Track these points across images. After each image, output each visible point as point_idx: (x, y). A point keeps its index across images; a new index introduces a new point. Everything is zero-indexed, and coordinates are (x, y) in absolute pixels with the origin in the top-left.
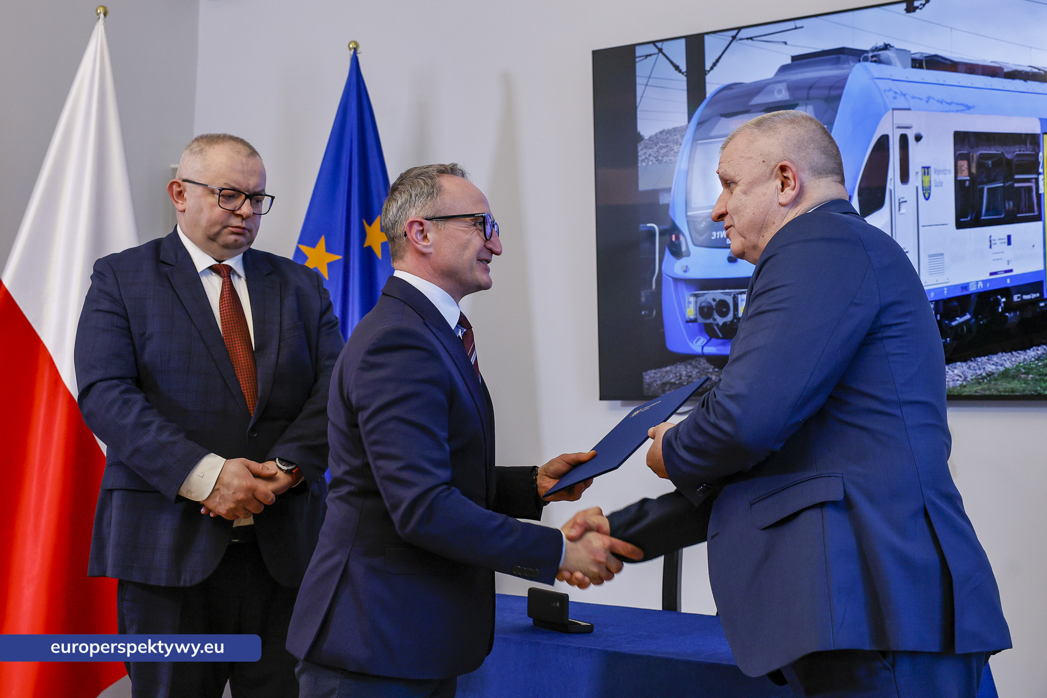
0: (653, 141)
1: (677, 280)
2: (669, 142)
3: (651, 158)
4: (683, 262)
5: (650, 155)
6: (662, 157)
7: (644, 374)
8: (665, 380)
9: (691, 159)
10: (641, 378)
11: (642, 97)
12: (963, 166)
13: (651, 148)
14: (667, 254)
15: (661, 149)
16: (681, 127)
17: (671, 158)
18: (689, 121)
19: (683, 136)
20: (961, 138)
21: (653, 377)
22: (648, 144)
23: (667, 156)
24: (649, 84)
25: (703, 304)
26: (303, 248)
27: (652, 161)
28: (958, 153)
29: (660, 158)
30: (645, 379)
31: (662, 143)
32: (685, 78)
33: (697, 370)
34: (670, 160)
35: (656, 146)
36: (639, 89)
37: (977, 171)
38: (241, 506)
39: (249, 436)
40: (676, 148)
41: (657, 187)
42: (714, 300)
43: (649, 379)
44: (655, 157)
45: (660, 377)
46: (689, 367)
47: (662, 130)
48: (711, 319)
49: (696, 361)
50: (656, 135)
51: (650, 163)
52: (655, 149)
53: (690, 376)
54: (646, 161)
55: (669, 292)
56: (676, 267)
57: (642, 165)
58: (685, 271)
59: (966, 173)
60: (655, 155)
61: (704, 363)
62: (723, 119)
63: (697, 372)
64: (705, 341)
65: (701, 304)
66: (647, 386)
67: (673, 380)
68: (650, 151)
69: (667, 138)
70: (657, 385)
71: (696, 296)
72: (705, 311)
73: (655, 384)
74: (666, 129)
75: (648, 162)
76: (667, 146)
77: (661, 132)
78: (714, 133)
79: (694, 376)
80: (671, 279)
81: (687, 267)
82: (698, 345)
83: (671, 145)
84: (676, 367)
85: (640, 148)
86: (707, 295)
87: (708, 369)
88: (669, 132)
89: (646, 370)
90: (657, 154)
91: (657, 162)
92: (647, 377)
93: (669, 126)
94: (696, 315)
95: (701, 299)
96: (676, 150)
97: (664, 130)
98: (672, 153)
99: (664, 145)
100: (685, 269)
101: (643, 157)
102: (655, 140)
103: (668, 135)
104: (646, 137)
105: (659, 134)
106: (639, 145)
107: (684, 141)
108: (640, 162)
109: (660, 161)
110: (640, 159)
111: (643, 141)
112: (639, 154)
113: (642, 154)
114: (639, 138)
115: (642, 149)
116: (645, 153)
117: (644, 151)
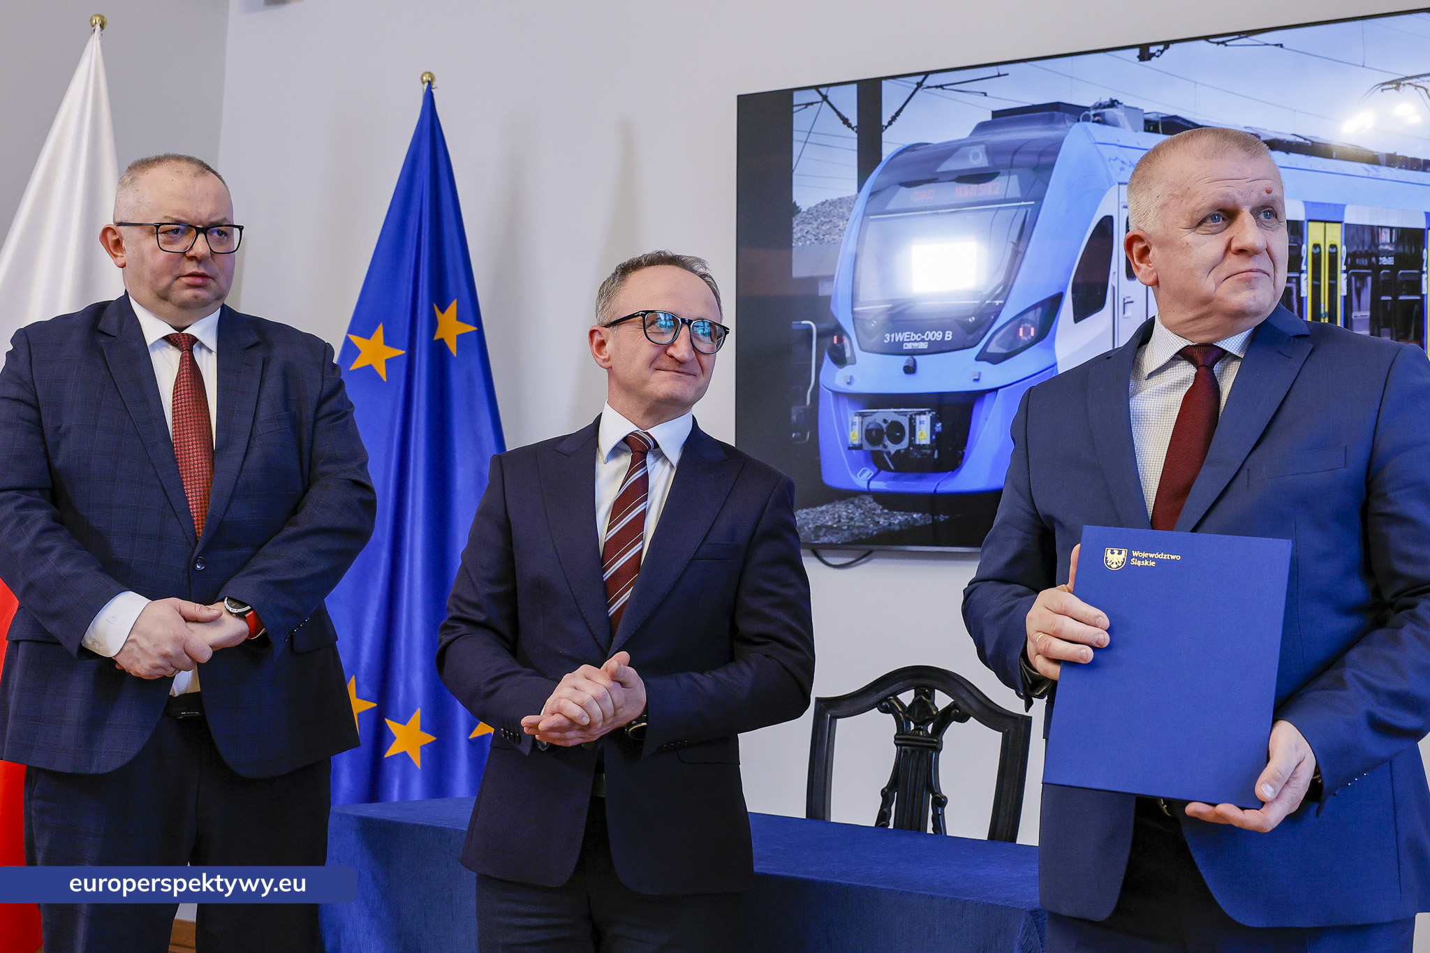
0: (812, 214)
1: (838, 394)
2: (833, 216)
3: (809, 236)
4: (847, 371)
5: (807, 232)
6: (824, 235)
8: (819, 523)
9: (860, 240)
11: (800, 157)
13: (809, 223)
14: (826, 359)
16: (848, 197)
17: (835, 237)
18: (860, 189)
19: (851, 209)
21: (804, 519)
22: (805, 218)
23: (830, 234)
24: (809, 140)
25: (871, 426)
26: (354, 338)
27: (810, 240)
29: (821, 237)
31: (824, 217)
32: (856, 135)
33: (861, 511)
34: (834, 239)
35: (816, 221)
36: (796, 148)
39: (194, 568)
40: (841, 224)
41: (817, 274)
42: (885, 421)
44: (815, 236)
45: (813, 520)
46: (851, 506)
47: (824, 200)
48: (881, 446)
49: (860, 499)
50: (816, 206)
51: (808, 242)
52: (815, 224)
53: (852, 519)
54: (803, 239)
55: (828, 409)
56: (837, 378)
57: (797, 245)
58: (849, 383)
60: (814, 233)
61: (869, 503)
62: (903, 189)
63: (860, 514)
64: (873, 474)
65: (868, 426)
67: (830, 524)
68: (808, 228)
69: (831, 211)
71: (862, 415)
72: (873, 435)
73: (806, 528)
74: (829, 199)
75: (805, 241)
76: (831, 221)
77: (823, 204)
78: (890, 207)
79: (856, 519)
80: (829, 392)
81: (851, 379)
82: (863, 479)
83: (835, 220)
84: (834, 507)
85: (795, 223)
86: (875, 415)
87: (874, 509)
88: (832, 203)
90: (817, 230)
91: (816, 242)
93: (833, 196)
94: (861, 440)
95: (871, 420)
96: (841, 227)
97: (827, 201)
98: (837, 230)
99: (826, 220)
100: (848, 380)
101: (799, 235)
102: (815, 213)
103: (832, 207)
104: (804, 209)
105: (820, 206)
106: (794, 219)
107: (852, 216)
108: (794, 241)
109: (821, 241)
110: (795, 236)
111: (800, 214)
112: (794, 230)
113: (797, 230)
114: (794, 210)
115: (797, 225)
116: (801, 230)
117: (800, 227)
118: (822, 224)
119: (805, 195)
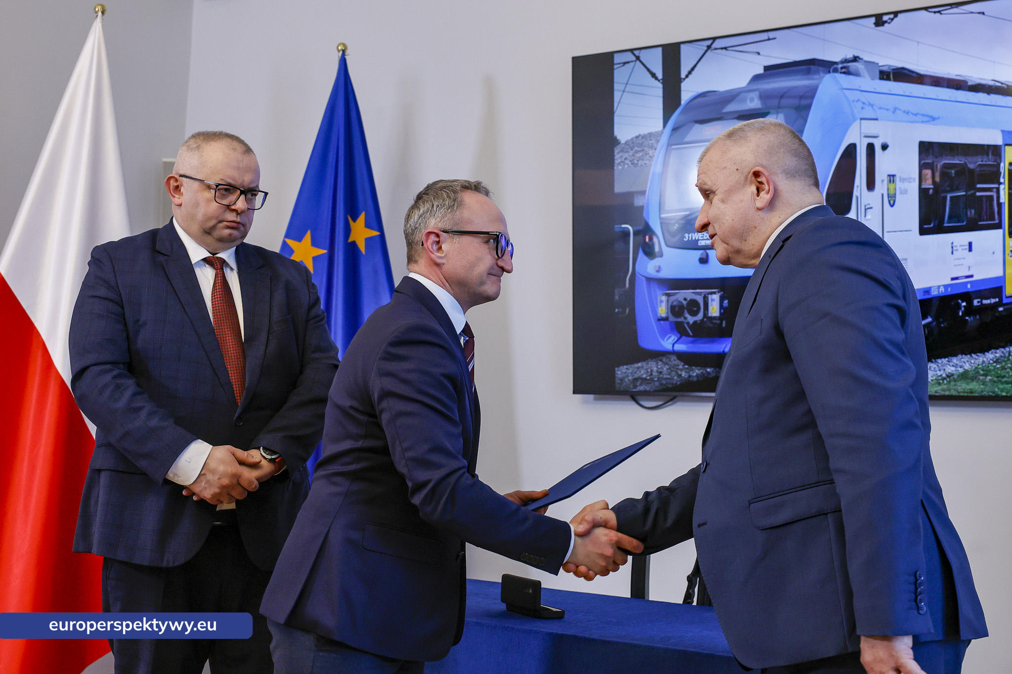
0: (629, 145)
1: (649, 280)
2: (645, 146)
3: (627, 162)
4: (656, 262)
5: (625, 159)
6: (638, 161)
7: (616, 369)
8: (636, 376)
9: (665, 163)
10: (613, 374)
11: (619, 102)
12: (927, 174)
13: (627, 152)
14: (641, 254)
15: (637, 153)
16: (656, 132)
17: (646, 162)
18: (664, 126)
19: (658, 141)
20: (926, 148)
21: (625, 373)
22: (624, 148)
23: (643, 160)
24: (626, 90)
25: (675, 303)
26: (289, 241)
27: (628, 164)
28: (923, 162)
29: (636, 162)
30: (617, 374)
31: (638, 147)
32: (661, 86)
33: (667, 367)
34: (645, 164)
35: (632, 150)
36: (617, 95)
37: (940, 179)
38: (226, 491)
39: (235, 424)
40: (651, 152)
41: (632, 190)
42: (685, 299)
43: (621, 374)
44: (631, 161)
45: (631, 373)
46: (660, 363)
47: (638, 134)
48: (682, 318)
49: (667, 358)
50: (632, 139)
51: (626, 166)
52: (631, 153)
53: (661, 373)
54: (622, 164)
55: (642, 291)
56: (649, 267)
57: (618, 168)
58: (658, 271)
59: (930, 181)
60: (630, 159)
61: (674, 360)
62: (697, 126)
63: (667, 369)
64: (676, 339)
65: (672, 303)
66: (619, 381)
67: (644, 376)
68: (626, 155)
69: (643, 143)
70: (629, 380)
71: (668, 295)
72: (676, 310)
73: (626, 380)
74: (642, 134)
75: (624, 165)
76: (643, 150)
77: (637, 137)
78: (687, 139)
79: (664, 373)
80: (644, 278)
81: (659, 267)
82: (668, 343)
83: (646, 149)
84: (648, 364)
85: (616, 152)
86: (678, 294)
87: (678, 365)
88: (644, 137)
89: (618, 366)
90: (632, 157)
91: (632, 166)
92: (619, 373)
93: (644, 131)
94: (668, 313)
95: (673, 298)
96: (651, 154)
97: (640, 135)
98: (647, 157)
99: (639, 149)
100: (657, 270)
101: (619, 161)
102: (631, 144)
103: (644, 140)
104: (623, 141)
105: (635, 139)
106: (615, 149)
107: (659, 146)
108: (615, 165)
109: (635, 165)
110: (616, 162)
111: (620, 145)
112: (616, 157)
113: (618, 157)
114: (615, 142)
115: (618, 153)
116: (621, 157)
117: (620, 154)
118: (637, 152)
119: (623, 132)
